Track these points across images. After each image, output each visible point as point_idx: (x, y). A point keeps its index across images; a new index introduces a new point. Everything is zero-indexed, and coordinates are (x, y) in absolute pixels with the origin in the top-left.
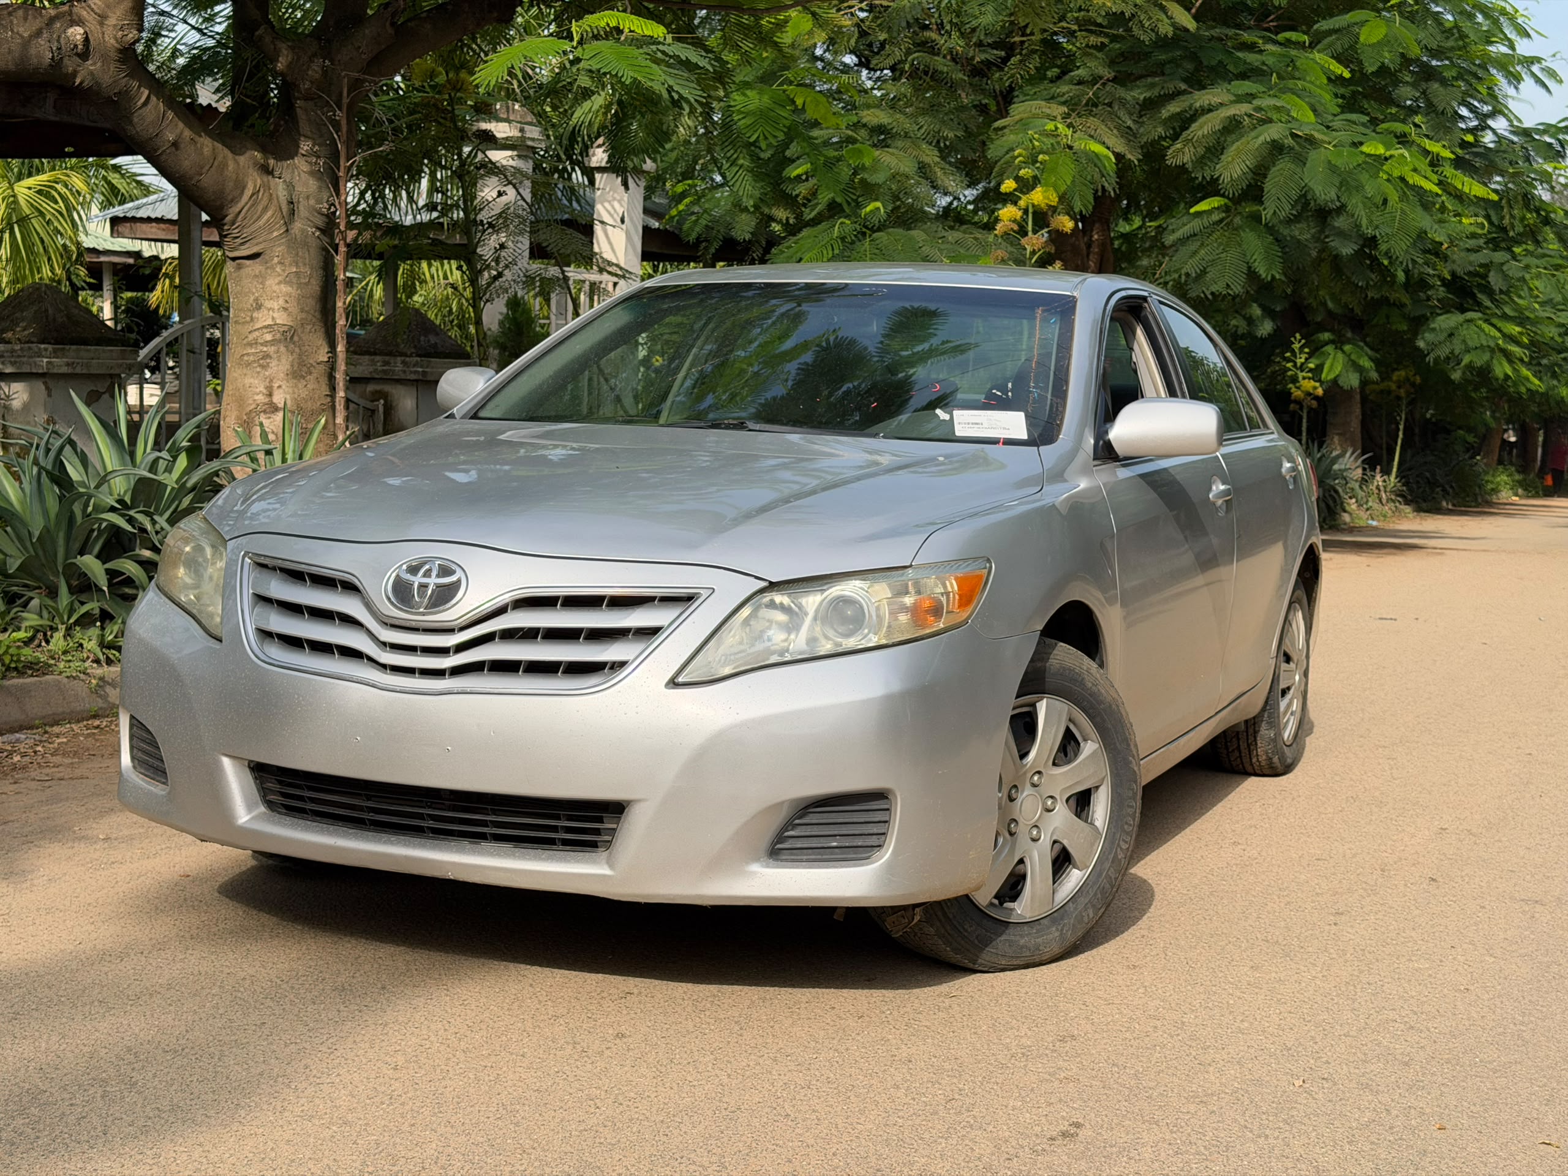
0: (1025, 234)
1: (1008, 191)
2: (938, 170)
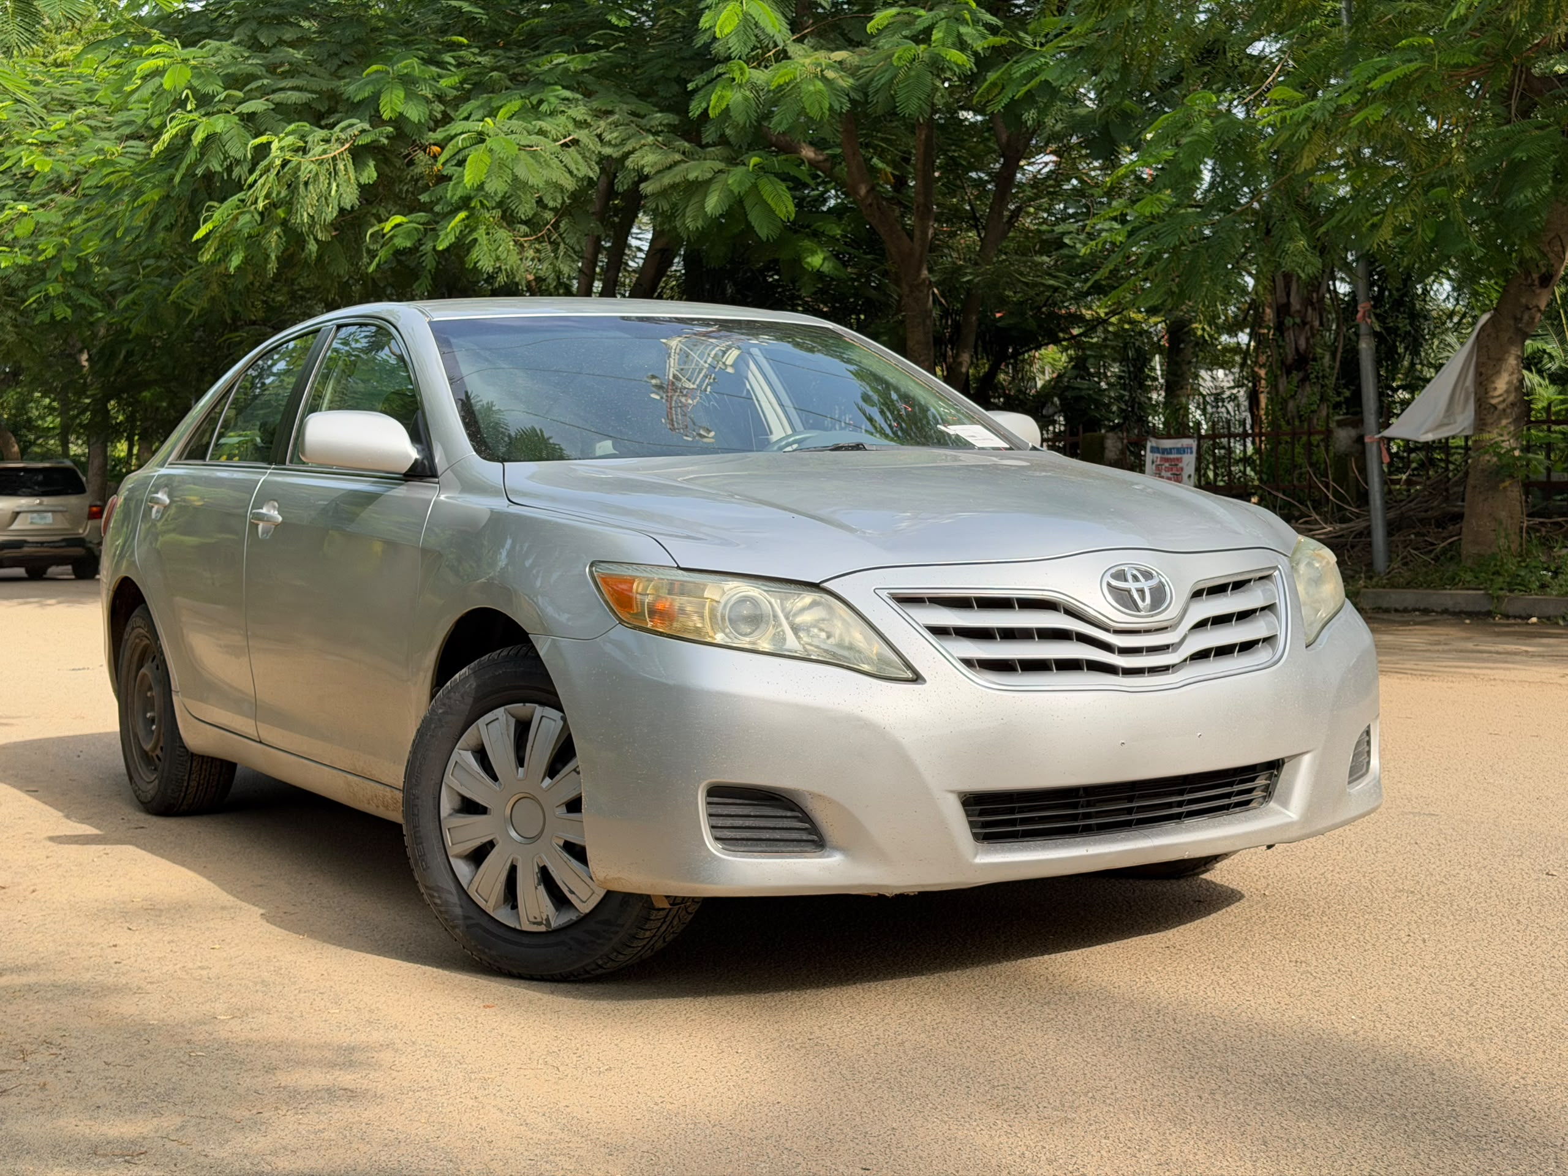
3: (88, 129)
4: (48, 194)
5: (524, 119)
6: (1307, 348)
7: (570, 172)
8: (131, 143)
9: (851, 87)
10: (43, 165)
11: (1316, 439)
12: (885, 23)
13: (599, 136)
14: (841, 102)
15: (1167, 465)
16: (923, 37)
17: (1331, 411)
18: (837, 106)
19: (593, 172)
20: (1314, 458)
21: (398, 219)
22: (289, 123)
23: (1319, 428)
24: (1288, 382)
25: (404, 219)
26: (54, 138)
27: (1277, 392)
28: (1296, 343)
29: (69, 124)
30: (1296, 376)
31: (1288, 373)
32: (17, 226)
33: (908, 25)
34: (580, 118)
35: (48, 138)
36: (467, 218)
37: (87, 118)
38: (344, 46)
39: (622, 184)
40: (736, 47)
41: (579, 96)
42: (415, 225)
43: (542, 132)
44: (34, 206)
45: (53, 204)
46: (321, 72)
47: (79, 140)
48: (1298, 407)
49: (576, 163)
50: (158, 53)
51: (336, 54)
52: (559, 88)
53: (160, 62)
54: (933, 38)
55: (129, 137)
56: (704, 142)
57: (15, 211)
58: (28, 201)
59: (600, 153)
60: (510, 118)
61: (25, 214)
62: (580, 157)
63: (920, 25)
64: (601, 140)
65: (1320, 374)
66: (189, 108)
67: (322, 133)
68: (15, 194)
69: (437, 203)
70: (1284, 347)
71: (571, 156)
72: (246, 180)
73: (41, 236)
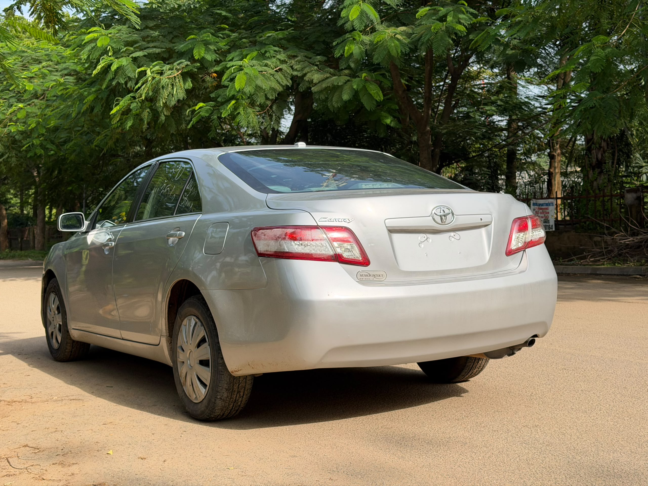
3: (48, 72)
4: (31, 100)
5: (258, 60)
6: (602, 158)
7: (279, 83)
8: (67, 77)
9: (408, 43)
10: (30, 87)
11: (606, 199)
12: (424, 14)
13: (292, 67)
14: (405, 49)
15: (541, 211)
16: (443, 19)
17: (612, 186)
18: (404, 51)
19: (289, 83)
20: (606, 207)
21: (201, 104)
22: (153, 62)
23: (608, 194)
24: (594, 174)
25: (204, 105)
26: (33, 75)
27: (588, 178)
28: (597, 156)
29: (40, 69)
30: (597, 171)
31: (593, 169)
32: (18, 114)
33: (434, 14)
34: (282, 59)
35: (31, 75)
36: (236, 103)
37: (47, 67)
38: (175, 29)
39: (302, 88)
40: (357, 25)
41: (281, 50)
42: (209, 107)
43: (266, 65)
44: (25, 105)
45: (33, 104)
46: (165, 40)
47: (44, 76)
48: (598, 184)
49: (281, 79)
50: (94, 31)
51: (171, 32)
52: (272, 46)
53: (96, 35)
54: (448, 20)
55: (66, 75)
56: (340, 68)
57: (17, 107)
58: (22, 102)
59: (292, 74)
60: (252, 59)
61: (22, 108)
62: (283, 76)
63: (441, 14)
64: (292, 68)
65: (608, 170)
66: (110, 54)
67: (168, 66)
68: (16, 100)
69: (218, 98)
70: (591, 158)
71: (279, 76)
72: (134, 88)
73: (29, 118)
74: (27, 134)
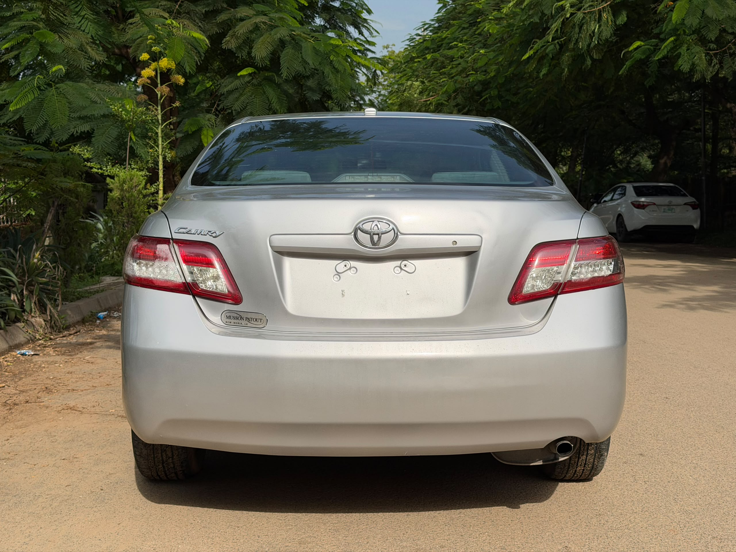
0: (156, 86)
1: (145, 59)
2: (88, 48)
74: (486, 84)
